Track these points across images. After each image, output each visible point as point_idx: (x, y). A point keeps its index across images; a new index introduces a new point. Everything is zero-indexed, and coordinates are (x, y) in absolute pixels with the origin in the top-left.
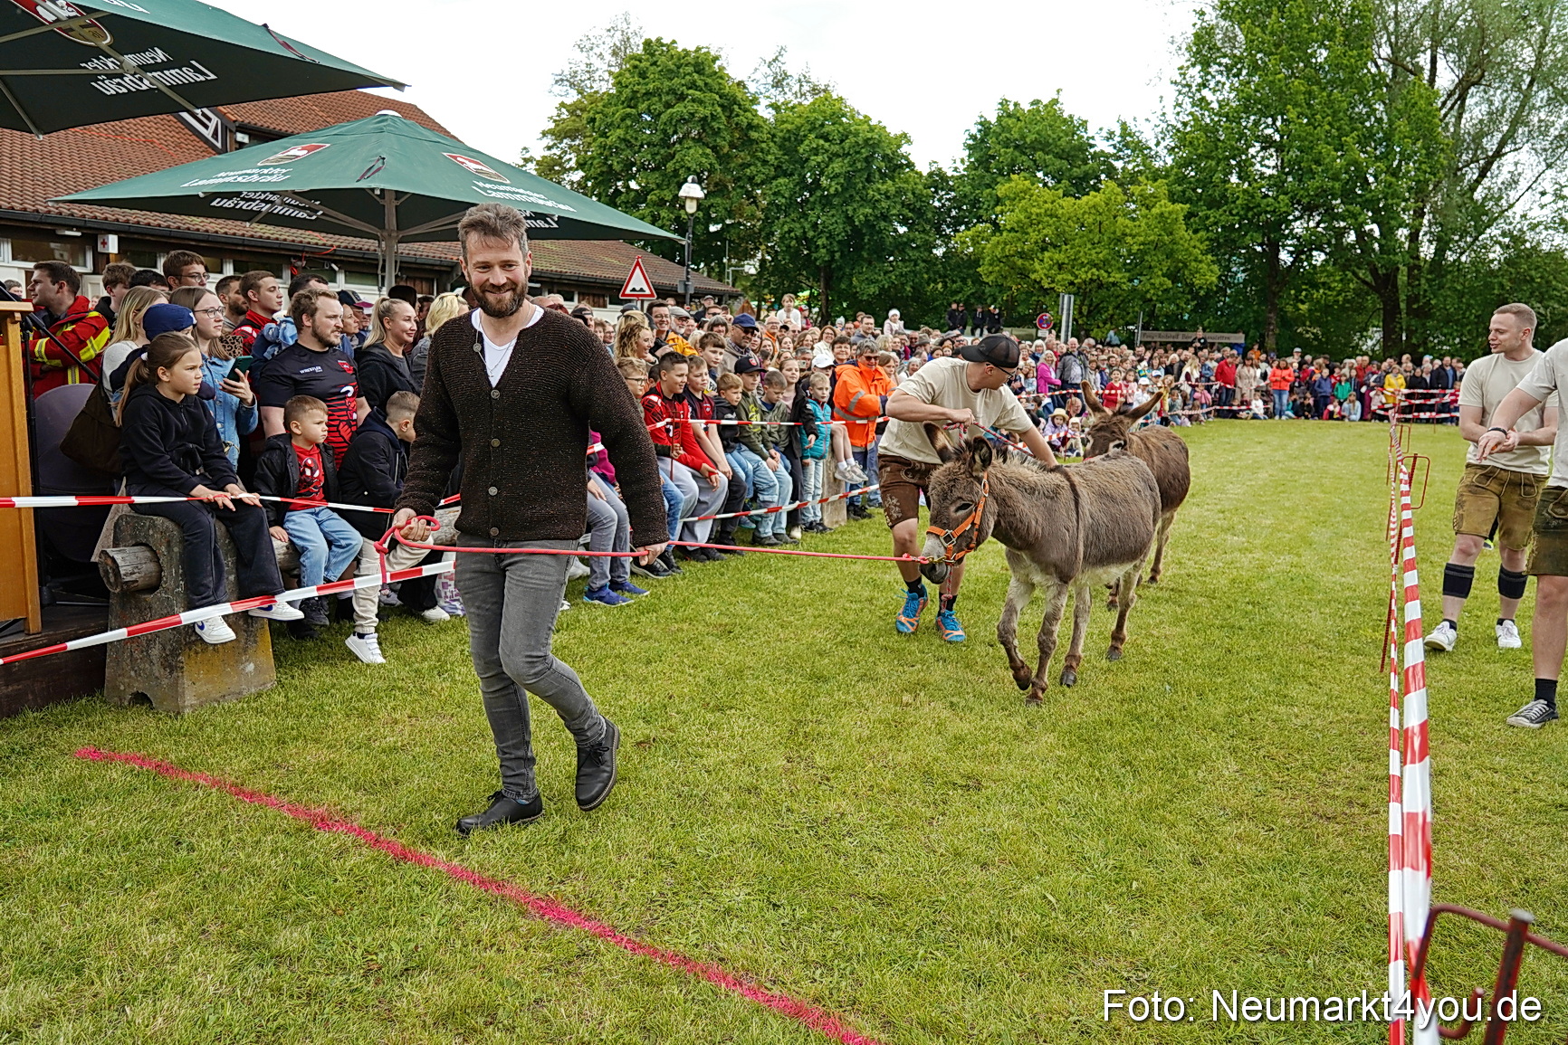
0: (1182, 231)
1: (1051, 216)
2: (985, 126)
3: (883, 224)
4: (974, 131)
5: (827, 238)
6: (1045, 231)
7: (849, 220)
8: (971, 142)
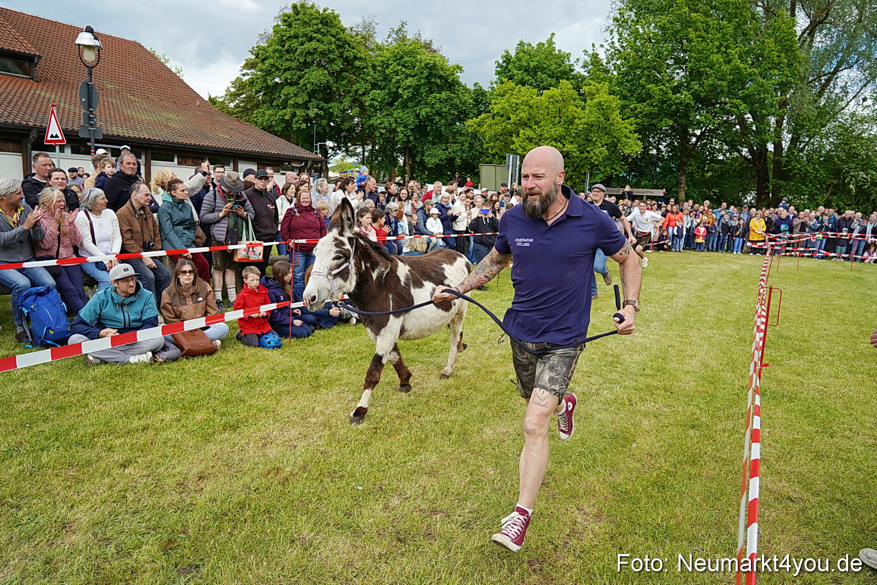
0: (616, 116)
1: (526, 105)
2: (507, 59)
3: (437, 118)
4: (501, 61)
5: (404, 127)
6: (521, 115)
7: (418, 116)
8: (499, 69)
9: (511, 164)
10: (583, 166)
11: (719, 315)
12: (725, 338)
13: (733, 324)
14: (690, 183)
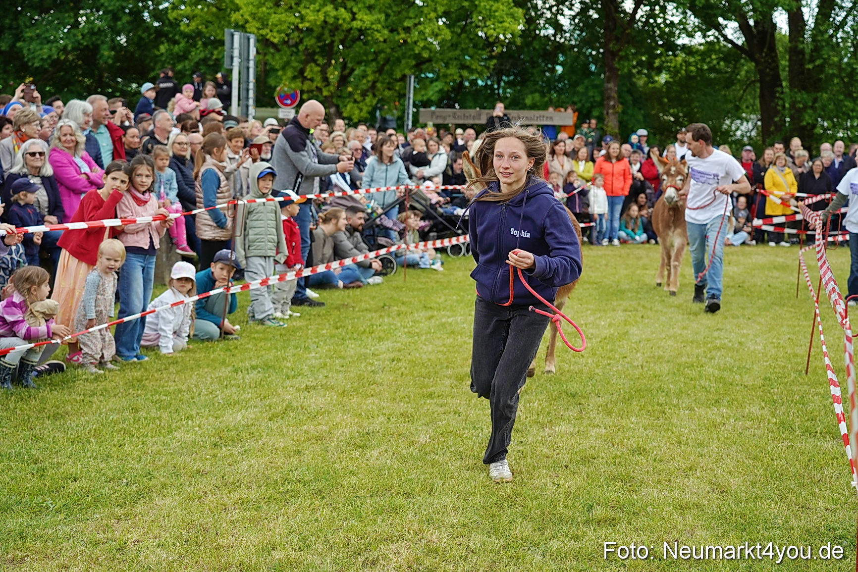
9: (236, 53)
10: (399, 60)
11: (726, 375)
12: (749, 424)
13: (760, 393)
14: (629, 98)
